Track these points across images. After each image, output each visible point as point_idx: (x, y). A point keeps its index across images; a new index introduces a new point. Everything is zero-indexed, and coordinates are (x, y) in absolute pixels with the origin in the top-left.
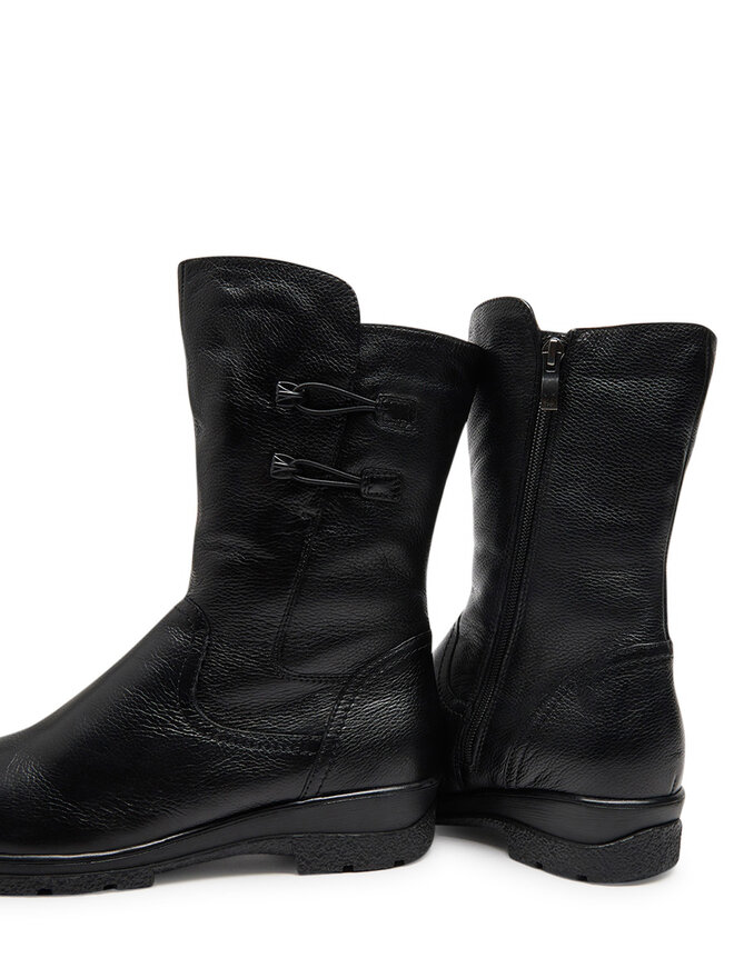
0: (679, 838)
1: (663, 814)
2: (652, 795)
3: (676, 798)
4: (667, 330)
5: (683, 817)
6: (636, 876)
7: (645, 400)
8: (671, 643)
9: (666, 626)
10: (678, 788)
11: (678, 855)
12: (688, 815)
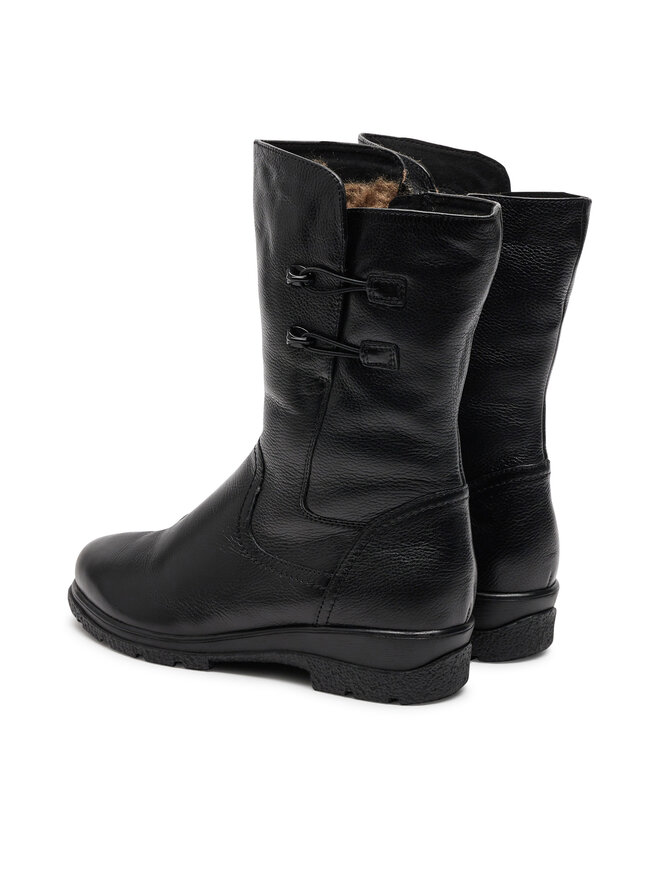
0: (553, 623)
1: (541, 604)
2: (533, 588)
3: (551, 591)
4: (549, 206)
5: (556, 605)
6: (518, 654)
7: (530, 264)
8: (548, 462)
9: (544, 447)
10: (553, 581)
11: (552, 637)
12: (561, 603)
